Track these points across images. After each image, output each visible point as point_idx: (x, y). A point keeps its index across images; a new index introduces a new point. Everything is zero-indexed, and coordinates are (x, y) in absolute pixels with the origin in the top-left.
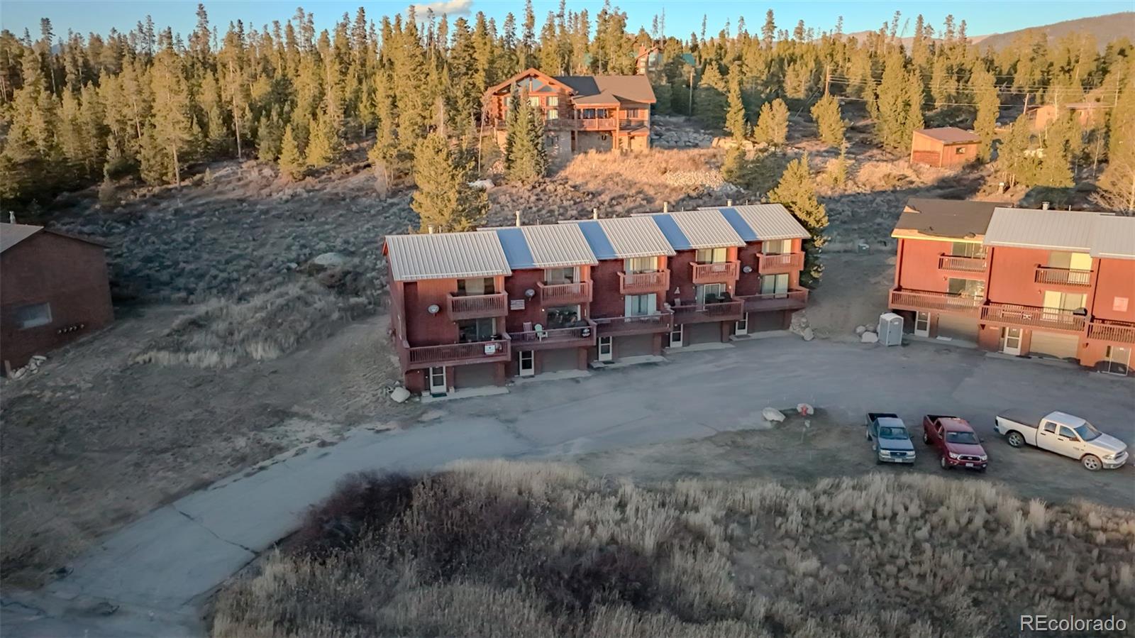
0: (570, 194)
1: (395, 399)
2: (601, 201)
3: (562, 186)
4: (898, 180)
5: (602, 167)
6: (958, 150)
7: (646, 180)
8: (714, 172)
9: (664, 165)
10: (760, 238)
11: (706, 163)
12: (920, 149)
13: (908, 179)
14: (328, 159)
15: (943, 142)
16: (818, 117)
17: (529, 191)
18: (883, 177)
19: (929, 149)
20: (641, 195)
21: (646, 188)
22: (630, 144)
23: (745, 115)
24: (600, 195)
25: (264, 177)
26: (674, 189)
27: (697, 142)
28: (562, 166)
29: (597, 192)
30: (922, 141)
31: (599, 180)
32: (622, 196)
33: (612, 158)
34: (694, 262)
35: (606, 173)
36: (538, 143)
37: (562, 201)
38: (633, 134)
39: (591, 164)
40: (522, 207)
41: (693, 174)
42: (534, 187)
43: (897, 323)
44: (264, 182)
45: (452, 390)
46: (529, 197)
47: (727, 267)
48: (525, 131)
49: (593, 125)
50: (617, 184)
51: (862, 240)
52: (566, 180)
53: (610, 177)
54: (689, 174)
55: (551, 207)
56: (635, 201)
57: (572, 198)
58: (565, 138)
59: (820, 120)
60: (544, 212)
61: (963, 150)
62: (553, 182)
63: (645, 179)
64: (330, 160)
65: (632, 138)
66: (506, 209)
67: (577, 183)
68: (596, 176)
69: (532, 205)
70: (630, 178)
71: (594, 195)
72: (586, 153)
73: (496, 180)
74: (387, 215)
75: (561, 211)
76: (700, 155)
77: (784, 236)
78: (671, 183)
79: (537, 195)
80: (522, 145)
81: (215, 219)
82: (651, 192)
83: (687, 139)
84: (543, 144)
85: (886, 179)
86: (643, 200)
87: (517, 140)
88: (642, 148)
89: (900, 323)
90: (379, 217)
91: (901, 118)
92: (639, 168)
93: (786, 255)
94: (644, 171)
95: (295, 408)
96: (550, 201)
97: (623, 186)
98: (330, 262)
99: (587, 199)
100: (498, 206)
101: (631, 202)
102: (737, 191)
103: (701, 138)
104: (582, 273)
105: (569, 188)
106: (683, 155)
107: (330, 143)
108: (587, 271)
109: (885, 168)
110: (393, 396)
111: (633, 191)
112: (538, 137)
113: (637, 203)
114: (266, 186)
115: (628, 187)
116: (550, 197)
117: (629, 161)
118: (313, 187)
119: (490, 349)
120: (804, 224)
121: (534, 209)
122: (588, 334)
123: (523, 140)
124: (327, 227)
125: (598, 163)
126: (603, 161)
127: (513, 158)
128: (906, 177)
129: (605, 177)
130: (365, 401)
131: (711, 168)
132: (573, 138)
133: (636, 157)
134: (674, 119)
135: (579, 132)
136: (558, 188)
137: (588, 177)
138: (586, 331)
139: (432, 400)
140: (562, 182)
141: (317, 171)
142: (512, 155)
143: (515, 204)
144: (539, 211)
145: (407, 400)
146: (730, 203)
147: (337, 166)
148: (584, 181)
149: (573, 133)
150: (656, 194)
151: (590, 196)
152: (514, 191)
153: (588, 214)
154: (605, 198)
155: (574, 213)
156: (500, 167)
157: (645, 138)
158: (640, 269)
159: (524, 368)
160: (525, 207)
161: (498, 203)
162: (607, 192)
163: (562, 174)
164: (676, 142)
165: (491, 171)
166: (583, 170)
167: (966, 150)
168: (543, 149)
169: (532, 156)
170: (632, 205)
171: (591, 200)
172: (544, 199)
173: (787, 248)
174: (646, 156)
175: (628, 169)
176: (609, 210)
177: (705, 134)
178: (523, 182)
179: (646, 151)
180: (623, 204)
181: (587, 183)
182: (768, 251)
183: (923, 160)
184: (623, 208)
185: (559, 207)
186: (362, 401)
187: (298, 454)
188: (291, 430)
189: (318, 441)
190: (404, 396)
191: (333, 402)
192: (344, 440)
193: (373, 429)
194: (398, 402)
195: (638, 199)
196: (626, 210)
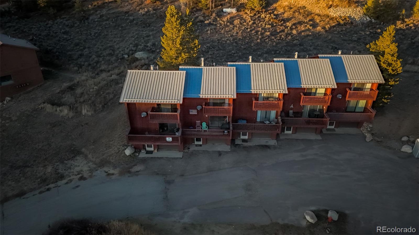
0: (272, 20)
1: (126, 153)
2: (287, 26)
3: (269, 15)
5: (297, 2)
7: (318, 12)
8: (359, 8)
9: (331, 3)
11: (357, 2)
17: (251, 17)
20: (311, 22)
21: (316, 17)
24: (288, 21)
26: (332, 19)
29: (287, 19)
31: (292, 11)
32: (300, 23)
35: (298, 6)
37: (266, 25)
41: (346, 9)
42: (255, 15)
45: (156, 151)
46: (250, 21)
50: (301, 14)
52: (274, 10)
53: (299, 9)
54: (344, 9)
56: (306, 26)
57: (272, 23)
60: (253, 32)
62: (266, 12)
67: (279, 13)
68: (291, 8)
69: (249, 27)
70: (310, 10)
71: (286, 21)
73: (239, 8)
78: (332, 14)
79: (254, 20)
82: (318, 20)
86: (311, 25)
94: (319, 5)
95: (83, 150)
96: (260, 24)
97: (303, 16)
98: (141, 56)
99: (280, 24)
102: (370, 22)
105: (273, 16)
110: (125, 151)
111: (308, 19)
113: (307, 28)
114: (140, 5)
115: (306, 16)
116: (260, 22)
118: (157, 6)
119: (169, 139)
122: (227, 134)
129: (296, 9)
130: (113, 152)
131: (358, 6)
136: (267, 16)
137: (286, 9)
138: (226, 132)
140: (271, 12)
145: (132, 154)
146: (340, 53)
148: (283, 11)
150: (320, 22)
151: (282, 22)
152: (244, 16)
154: (290, 23)
159: (197, 141)
161: (233, 24)
162: (293, 19)
163: (274, 6)
170: (303, 29)
172: (257, 23)
175: (310, 4)
178: (251, 11)
181: (284, 13)
185: (262, 29)
186: (112, 152)
187: (67, 183)
188: (74, 164)
189: (80, 175)
190: (130, 153)
191: (99, 150)
192: (91, 177)
193: (107, 172)
194: (128, 155)
195: (308, 25)
196: (298, 33)
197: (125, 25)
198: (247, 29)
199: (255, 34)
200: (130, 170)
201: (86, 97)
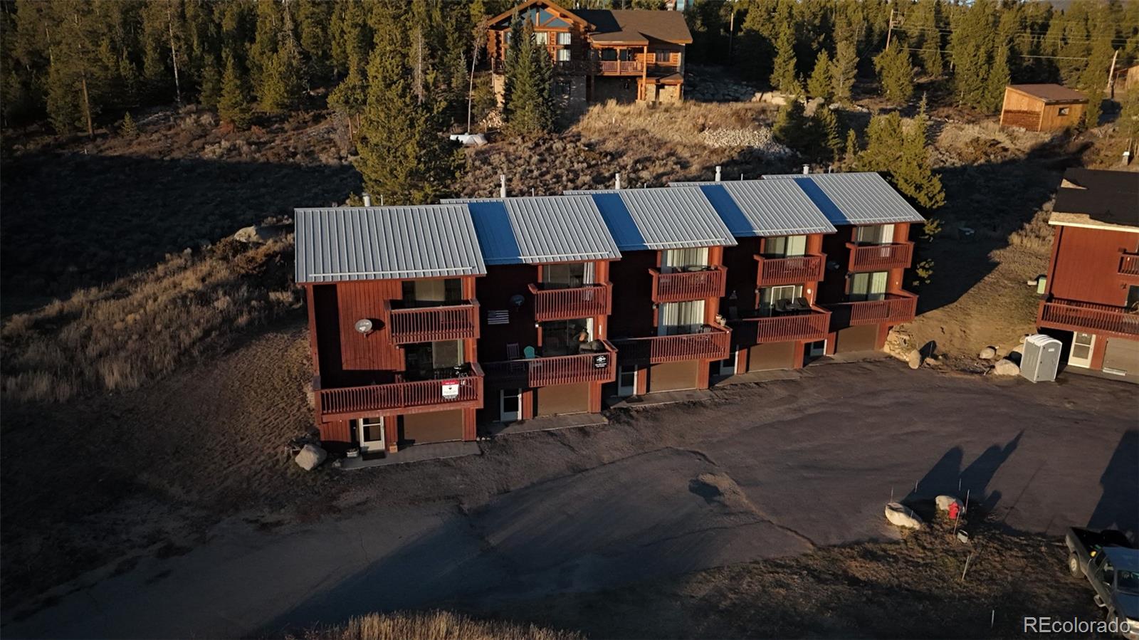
0: (582, 154)
1: (302, 465)
2: (622, 164)
3: (572, 145)
4: (990, 146)
5: (624, 122)
6: (1061, 109)
7: (679, 139)
8: (764, 131)
9: (701, 121)
10: (852, 221)
11: (754, 119)
12: (1013, 107)
13: (999, 146)
14: (283, 106)
15: (1045, 100)
16: (882, 68)
17: (530, 149)
18: (971, 142)
19: (1025, 108)
20: (674, 158)
21: (679, 149)
22: (657, 93)
23: (796, 66)
24: (621, 156)
25: (202, 125)
26: (714, 151)
27: (737, 95)
28: (575, 119)
29: (617, 153)
30: (1015, 99)
31: (620, 138)
32: (648, 159)
33: (637, 111)
34: (758, 254)
35: (629, 128)
36: (544, 89)
37: (572, 162)
38: (662, 81)
39: (610, 117)
40: (520, 170)
41: (738, 133)
42: (537, 145)
43: (1052, 350)
44: (199, 132)
45: (392, 448)
46: (530, 157)
47: (806, 264)
48: (527, 74)
49: (614, 69)
50: (643, 144)
51: (963, 223)
52: (578, 137)
53: (634, 134)
54: (733, 133)
55: (558, 171)
56: (665, 165)
57: (585, 160)
58: (578, 86)
59: (884, 73)
60: (548, 177)
61: (1066, 111)
62: (562, 139)
63: (677, 138)
64: (287, 107)
65: (662, 86)
66: (499, 171)
67: (593, 141)
68: (617, 133)
69: (533, 167)
70: (658, 136)
71: (615, 156)
72: (604, 104)
73: (490, 135)
74: (345, 176)
75: (571, 176)
76: (747, 110)
77: (882, 219)
78: (711, 143)
79: (539, 155)
80: (524, 92)
81: (122, 177)
82: (686, 154)
83: (727, 93)
84: (550, 91)
85: (975, 144)
86: (676, 164)
87: (518, 85)
88: (673, 100)
89: (1056, 351)
90: (334, 178)
91: (982, 73)
92: (669, 124)
93: (886, 245)
94: (676, 127)
95: (144, 477)
96: (557, 162)
97: (650, 146)
99: (605, 160)
100: (489, 167)
101: (660, 166)
102: (793, 156)
103: (744, 91)
104: (596, 271)
105: (582, 147)
106: (726, 109)
107: (287, 85)
108: (604, 268)
109: (972, 131)
110: (298, 459)
111: (663, 153)
112: (543, 81)
113: (668, 168)
114: (201, 137)
115: (657, 147)
116: (557, 158)
117: (657, 115)
118: (259, 138)
119: (450, 390)
120: (912, 201)
121: (536, 173)
122: (603, 365)
123: (525, 83)
124: (263, 190)
125: (620, 117)
126: (625, 115)
127: (513, 108)
128: (999, 143)
129: (628, 134)
130: (256, 468)
131: (760, 126)
132: (588, 86)
133: (666, 110)
134: (708, 69)
135: (596, 77)
136: (568, 146)
137: (606, 133)
138: (600, 359)
139: (361, 464)
140: (574, 139)
141: (269, 118)
142: (511, 104)
143: (511, 166)
144: (542, 175)
146: (806, 169)
147: (293, 114)
148: (601, 139)
149: (589, 79)
150: (692, 157)
151: (609, 158)
152: (511, 149)
153: (607, 181)
154: (627, 160)
155: (588, 178)
156: (496, 120)
157: (678, 87)
158: (682, 264)
159: (506, 410)
160: (525, 169)
161: (490, 164)
162: (630, 153)
163: (574, 129)
164: (713, 95)
165: (484, 124)
166: (600, 124)
167: (1070, 111)
168: (549, 96)
169: (537, 106)
170: (661, 170)
171: (609, 163)
172: (549, 159)
173: (887, 235)
174: (680, 110)
175: (656, 126)
176: (632, 175)
177: (748, 86)
178: (523, 138)
179: (678, 104)
180: (651, 169)
181: (604, 142)
182: (860, 239)
183: (1015, 122)
184: (651, 173)
185: (569, 171)
186: (253, 467)
187: (119, 572)
188: (123, 520)
189: (159, 545)
190: (316, 461)
191: (206, 468)
192: (204, 543)
193: (256, 521)
194: (308, 468)
195: (669, 163)
196: (654, 178)
197: (170, 178)
198: (531, 171)
199: (554, 180)
200: (334, 503)
201: (105, 342)
